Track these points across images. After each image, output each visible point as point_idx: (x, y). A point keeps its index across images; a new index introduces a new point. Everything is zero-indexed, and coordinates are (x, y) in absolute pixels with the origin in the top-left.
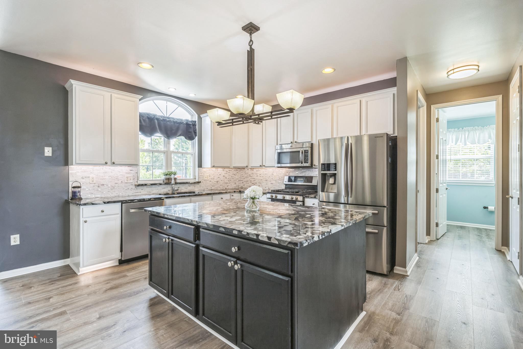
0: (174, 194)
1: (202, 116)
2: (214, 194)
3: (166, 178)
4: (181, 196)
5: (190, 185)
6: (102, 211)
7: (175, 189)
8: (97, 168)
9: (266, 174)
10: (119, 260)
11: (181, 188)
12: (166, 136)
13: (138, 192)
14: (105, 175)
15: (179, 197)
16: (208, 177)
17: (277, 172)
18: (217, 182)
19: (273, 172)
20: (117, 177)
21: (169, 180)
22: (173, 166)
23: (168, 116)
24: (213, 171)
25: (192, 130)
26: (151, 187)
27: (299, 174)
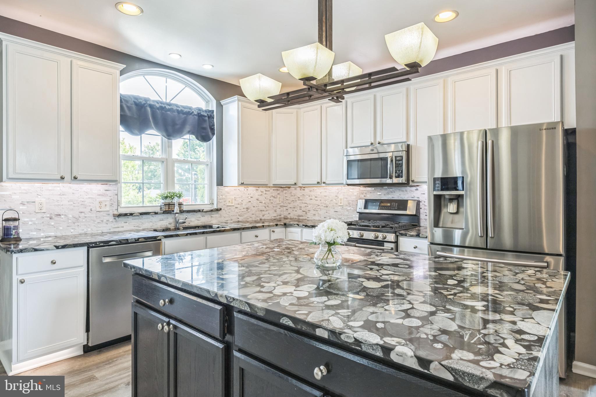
0: (178, 229)
1: (223, 102)
2: (244, 229)
3: (165, 203)
4: (191, 234)
5: (204, 213)
6: (53, 263)
7: (180, 221)
8: (50, 186)
9: (326, 196)
10: (84, 346)
11: (189, 220)
12: (165, 134)
13: (118, 227)
14: (62, 198)
15: (187, 235)
16: (233, 201)
17: (344, 193)
18: (247, 209)
19: (338, 193)
20: (83, 202)
21: (170, 206)
22: (176, 184)
23: (168, 101)
24: (241, 191)
25: (207, 125)
26: (141, 217)
27: (383, 196)
